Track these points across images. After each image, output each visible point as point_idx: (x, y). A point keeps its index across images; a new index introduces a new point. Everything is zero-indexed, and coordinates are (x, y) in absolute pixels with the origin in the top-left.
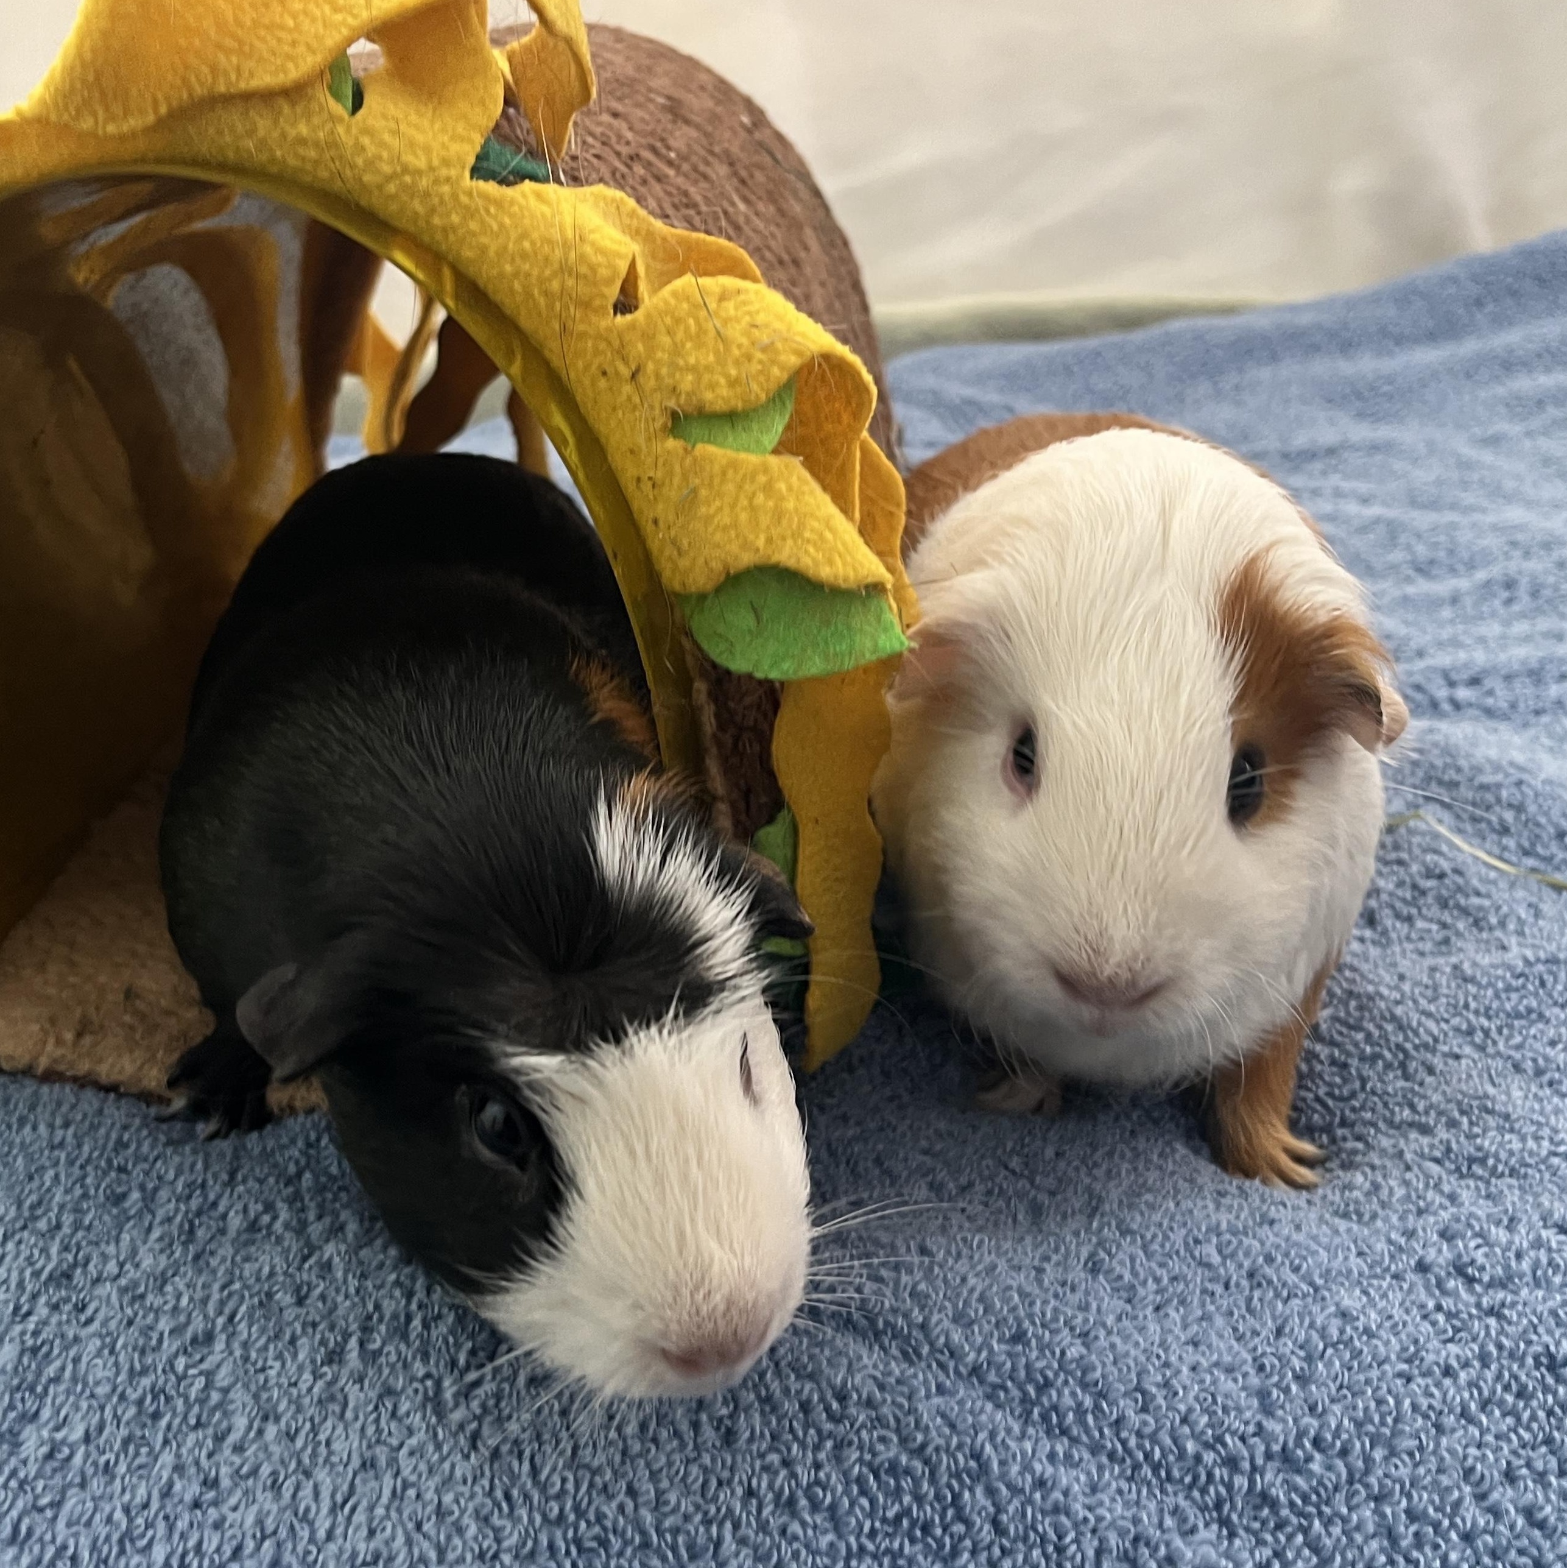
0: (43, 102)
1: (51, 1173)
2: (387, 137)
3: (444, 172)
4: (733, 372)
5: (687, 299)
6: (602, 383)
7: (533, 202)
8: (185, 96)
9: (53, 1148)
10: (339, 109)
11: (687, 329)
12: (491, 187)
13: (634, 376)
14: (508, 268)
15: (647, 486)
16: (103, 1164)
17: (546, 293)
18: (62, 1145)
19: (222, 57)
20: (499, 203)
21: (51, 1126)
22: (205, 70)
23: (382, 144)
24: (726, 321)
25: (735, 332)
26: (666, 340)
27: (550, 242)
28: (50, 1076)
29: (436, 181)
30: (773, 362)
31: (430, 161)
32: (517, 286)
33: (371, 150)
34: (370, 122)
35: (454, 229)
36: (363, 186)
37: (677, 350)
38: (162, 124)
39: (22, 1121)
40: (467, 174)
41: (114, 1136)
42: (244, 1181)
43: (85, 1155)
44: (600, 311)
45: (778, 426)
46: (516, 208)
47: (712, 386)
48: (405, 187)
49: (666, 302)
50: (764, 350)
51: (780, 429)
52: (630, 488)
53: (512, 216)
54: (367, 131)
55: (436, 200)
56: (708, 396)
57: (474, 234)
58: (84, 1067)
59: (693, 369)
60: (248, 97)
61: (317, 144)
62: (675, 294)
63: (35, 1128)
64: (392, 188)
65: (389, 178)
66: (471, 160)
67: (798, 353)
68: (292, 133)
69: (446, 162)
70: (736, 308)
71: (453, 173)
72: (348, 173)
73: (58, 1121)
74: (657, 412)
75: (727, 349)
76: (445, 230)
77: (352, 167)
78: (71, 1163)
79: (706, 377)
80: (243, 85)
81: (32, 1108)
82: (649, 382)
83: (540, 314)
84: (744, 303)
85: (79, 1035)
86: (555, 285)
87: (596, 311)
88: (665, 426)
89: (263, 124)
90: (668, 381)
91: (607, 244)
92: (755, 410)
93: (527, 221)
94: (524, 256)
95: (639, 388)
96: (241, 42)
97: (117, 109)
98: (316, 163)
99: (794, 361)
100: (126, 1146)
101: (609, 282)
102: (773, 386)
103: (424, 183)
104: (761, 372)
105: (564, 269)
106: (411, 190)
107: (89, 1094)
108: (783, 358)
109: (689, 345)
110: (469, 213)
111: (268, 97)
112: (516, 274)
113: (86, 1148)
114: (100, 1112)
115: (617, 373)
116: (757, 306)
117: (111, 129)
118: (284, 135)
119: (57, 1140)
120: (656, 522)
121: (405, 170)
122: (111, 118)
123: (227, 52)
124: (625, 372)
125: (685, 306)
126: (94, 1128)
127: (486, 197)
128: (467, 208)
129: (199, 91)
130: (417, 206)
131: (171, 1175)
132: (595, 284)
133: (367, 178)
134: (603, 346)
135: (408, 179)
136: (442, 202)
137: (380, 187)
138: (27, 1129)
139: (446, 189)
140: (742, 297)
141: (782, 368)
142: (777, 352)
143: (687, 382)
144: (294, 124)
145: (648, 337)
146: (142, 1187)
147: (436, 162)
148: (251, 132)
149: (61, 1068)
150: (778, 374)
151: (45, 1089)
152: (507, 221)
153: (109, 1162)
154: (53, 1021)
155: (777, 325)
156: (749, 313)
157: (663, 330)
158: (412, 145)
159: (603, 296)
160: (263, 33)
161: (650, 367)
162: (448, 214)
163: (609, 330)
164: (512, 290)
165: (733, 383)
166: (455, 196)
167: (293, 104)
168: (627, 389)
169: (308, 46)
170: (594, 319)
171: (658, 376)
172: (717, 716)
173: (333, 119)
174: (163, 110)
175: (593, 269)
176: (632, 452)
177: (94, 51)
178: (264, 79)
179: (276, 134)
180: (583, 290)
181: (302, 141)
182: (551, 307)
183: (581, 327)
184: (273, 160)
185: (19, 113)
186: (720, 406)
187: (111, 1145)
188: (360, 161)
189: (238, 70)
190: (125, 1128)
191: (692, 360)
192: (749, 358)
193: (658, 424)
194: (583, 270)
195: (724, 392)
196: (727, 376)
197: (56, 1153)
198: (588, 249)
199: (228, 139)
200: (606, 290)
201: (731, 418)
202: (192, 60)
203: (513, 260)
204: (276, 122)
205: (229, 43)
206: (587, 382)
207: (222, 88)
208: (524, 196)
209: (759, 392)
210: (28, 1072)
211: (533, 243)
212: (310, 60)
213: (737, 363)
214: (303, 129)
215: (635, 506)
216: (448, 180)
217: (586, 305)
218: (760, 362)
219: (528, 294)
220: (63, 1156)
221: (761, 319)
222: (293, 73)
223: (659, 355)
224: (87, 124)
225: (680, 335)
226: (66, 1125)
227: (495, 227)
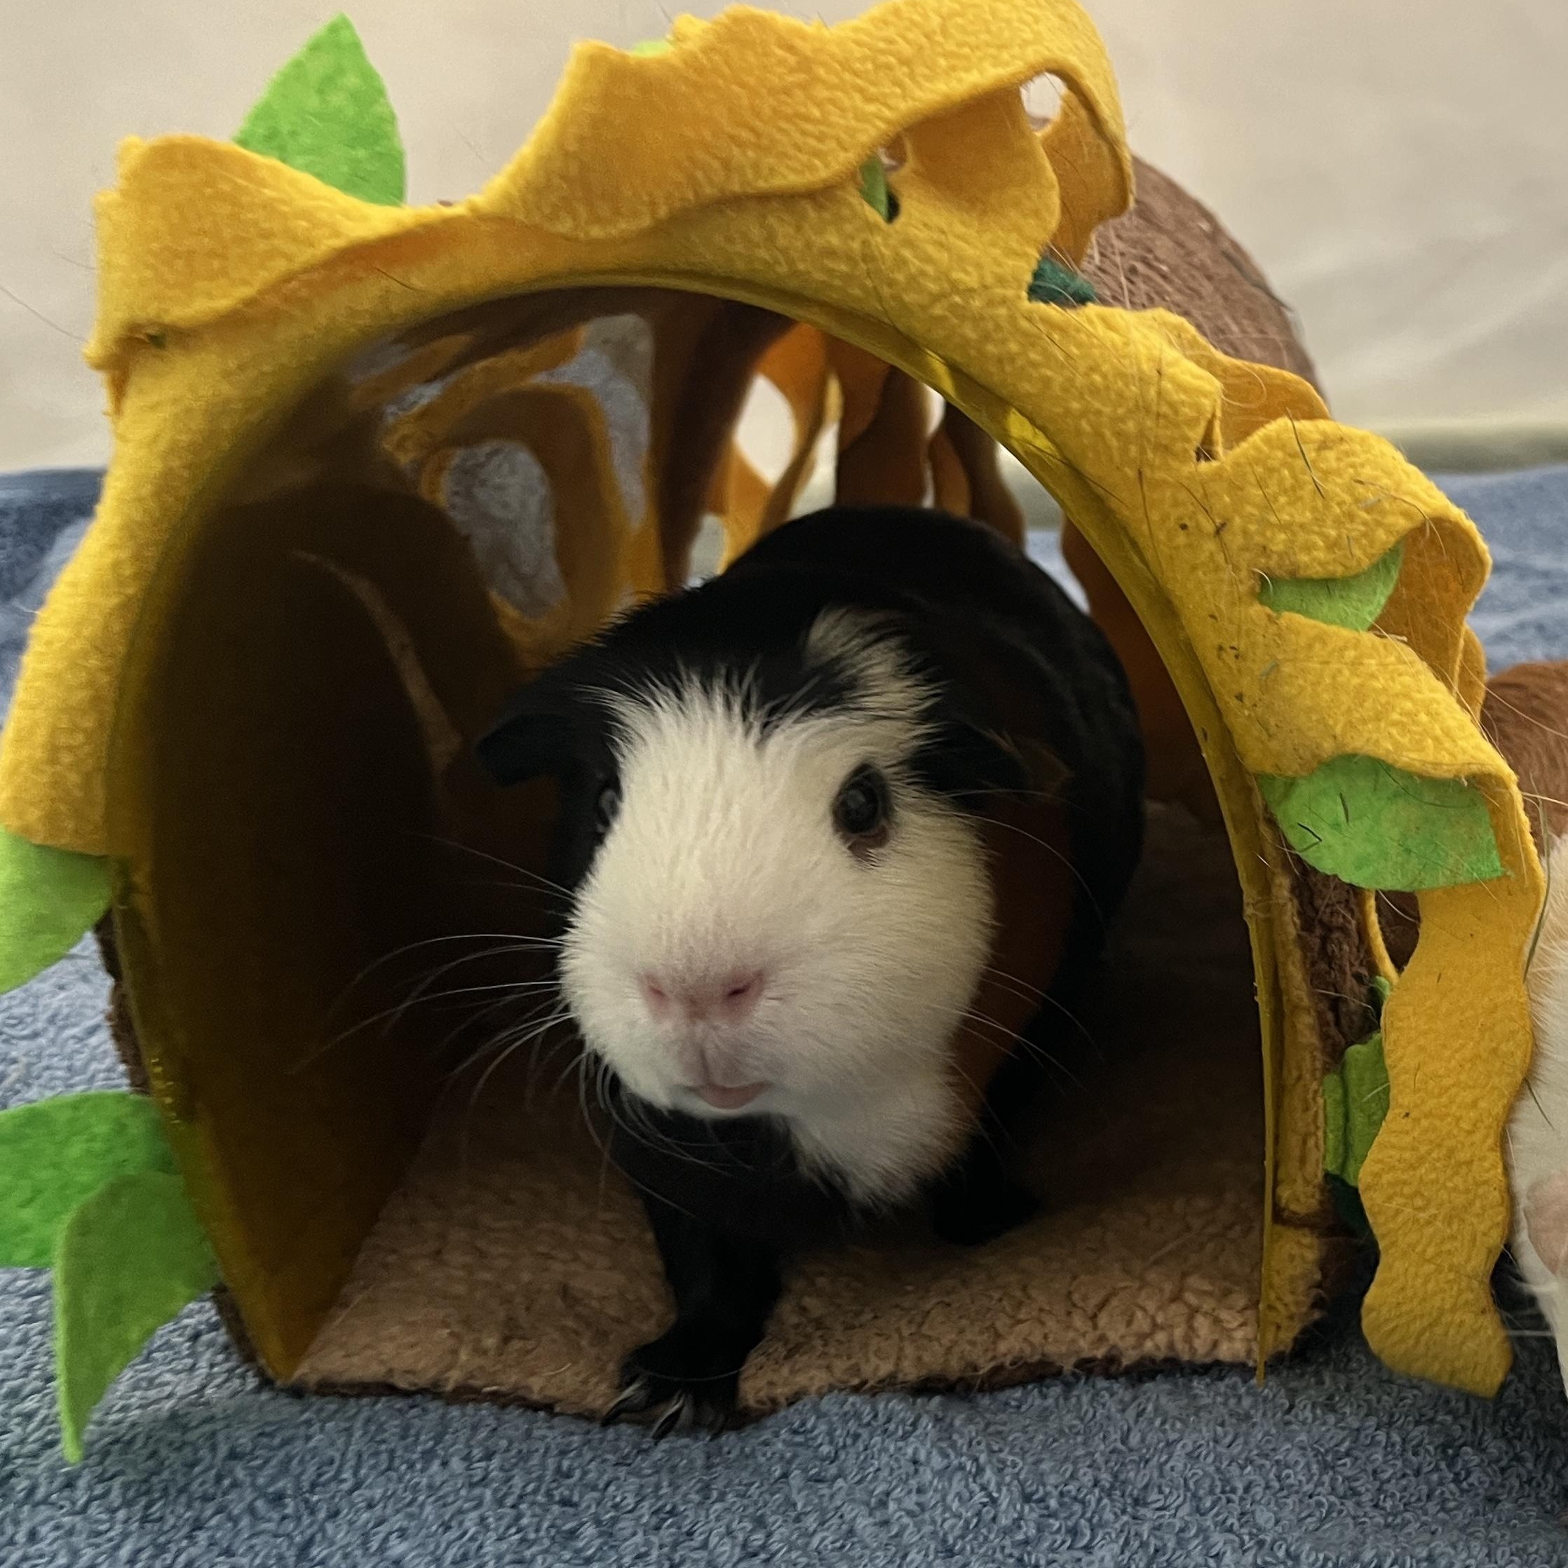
0: (507, 197)
1: (474, 1515)
2: (931, 250)
3: (999, 291)
4: (1333, 533)
5: (1283, 447)
6: (1181, 539)
7: (1101, 330)
8: (690, 195)
9: (472, 1485)
10: (875, 216)
11: (1281, 481)
12: (1052, 311)
13: (1218, 531)
14: (1075, 405)
15: (1229, 657)
16: (540, 1498)
17: (1119, 434)
18: (484, 1481)
19: (736, 151)
20: (1062, 330)
21: (467, 1458)
22: (716, 164)
23: (928, 259)
24: (1326, 473)
25: (1334, 487)
26: (1256, 493)
27: (1122, 376)
28: (465, 1394)
29: (991, 303)
30: (1379, 524)
31: (982, 277)
32: (1085, 425)
33: (915, 264)
34: (913, 232)
35: (1012, 359)
36: (904, 306)
37: (1268, 504)
38: (659, 230)
39: (428, 1455)
40: (1024, 294)
41: (551, 1463)
42: (721, 1498)
43: (517, 1491)
44: (1183, 457)
45: (1381, 599)
46: (1083, 337)
47: (1308, 548)
48: (954, 308)
49: (1257, 449)
50: (1369, 510)
51: (1383, 601)
52: (1208, 657)
53: (1079, 345)
54: (909, 243)
55: (990, 326)
56: (1304, 558)
57: (1034, 365)
58: (509, 1380)
59: (1285, 527)
60: (764, 198)
61: (850, 258)
62: (1267, 440)
63: (445, 1464)
64: (938, 310)
65: (937, 298)
66: (1028, 278)
67: (1406, 515)
68: (819, 241)
69: (1001, 281)
70: (1339, 459)
71: (1010, 293)
72: (886, 291)
73: (477, 1453)
74: (1244, 574)
75: (1327, 507)
76: (1000, 361)
77: (892, 283)
78: (500, 1502)
79: (1302, 537)
80: (762, 185)
81: (438, 1439)
82: (1235, 540)
83: (1111, 459)
84: (1347, 454)
85: (506, 1340)
86: (1131, 426)
87: (1175, 455)
88: (1252, 590)
89: (784, 231)
90: (1258, 539)
91: (1186, 379)
92: (1357, 576)
93: (1096, 352)
94: (1094, 391)
95: (1223, 547)
96: (758, 135)
97: (604, 210)
98: (847, 278)
99: (1403, 524)
100: (568, 1475)
101: (1192, 423)
102: (1377, 550)
103: (977, 303)
104: (1365, 535)
105: (1142, 407)
106: (960, 312)
107: (513, 1414)
108: (1390, 519)
109: (1283, 499)
110: (1030, 340)
111: (789, 199)
112: (1084, 414)
113: (518, 1482)
114: (528, 1435)
115: (1198, 526)
116: (1363, 457)
117: (596, 232)
118: (808, 245)
119: (478, 1475)
120: (1240, 697)
121: (955, 287)
122: (598, 220)
123: (741, 144)
124: (1209, 527)
125: (1280, 454)
126: (523, 1457)
127: (1046, 321)
128: (1026, 334)
129: (708, 191)
130: (970, 332)
131: (630, 1501)
132: (1176, 425)
133: (909, 298)
134: (1183, 495)
135: (957, 299)
136: (998, 327)
137: (923, 308)
138: (435, 1466)
139: (1002, 311)
140: (1345, 447)
141: (1389, 532)
142: (1383, 513)
143: (1279, 540)
144: (820, 232)
145: (1236, 487)
146: (598, 1522)
147: (989, 280)
148: (771, 238)
149: (476, 1383)
150: (1384, 538)
151: (455, 1412)
152: (1074, 351)
153: (549, 1494)
154: (467, 1322)
155: (1385, 481)
156: (1353, 466)
157: (1252, 479)
158: (961, 259)
159: (1187, 440)
160: (784, 125)
161: (1237, 521)
162: (1004, 341)
163: (1191, 477)
164: (1078, 432)
165: (1332, 545)
166: (1012, 319)
167: (820, 207)
168: (1210, 546)
169: (840, 142)
170: (1174, 464)
171: (1245, 532)
172: (1301, 914)
173: (871, 227)
174: (663, 211)
175: (1173, 406)
176: (1213, 617)
177: (581, 139)
178: (789, 178)
179: (799, 244)
180: (1164, 433)
181: (831, 253)
182: (1124, 450)
183: (1160, 475)
184: (795, 273)
185: (474, 209)
186: (1317, 571)
187: (549, 1476)
188: (900, 277)
189: (756, 166)
190: (563, 1453)
191: (1286, 517)
192: (1351, 517)
193: (1243, 589)
194: (1165, 409)
195: (1321, 555)
196: (1325, 537)
197: (477, 1491)
198: (1167, 385)
199: (739, 248)
200: (1191, 434)
201: (1327, 584)
202: (700, 155)
203: (1081, 396)
204: (799, 228)
205: (745, 135)
206: (1162, 536)
207: (736, 188)
208: (1090, 322)
209: (1361, 557)
210: (432, 1391)
211: (1105, 377)
212: (842, 156)
213: (1338, 523)
214: (834, 240)
215: (1214, 679)
216: (1004, 301)
217: (1165, 449)
218: (1365, 524)
219: (1099, 435)
220: (488, 1494)
221: (1367, 472)
222: (822, 173)
223: (1249, 509)
224: (565, 226)
225: (1272, 489)
226: (488, 1457)
227: (1061, 357)
